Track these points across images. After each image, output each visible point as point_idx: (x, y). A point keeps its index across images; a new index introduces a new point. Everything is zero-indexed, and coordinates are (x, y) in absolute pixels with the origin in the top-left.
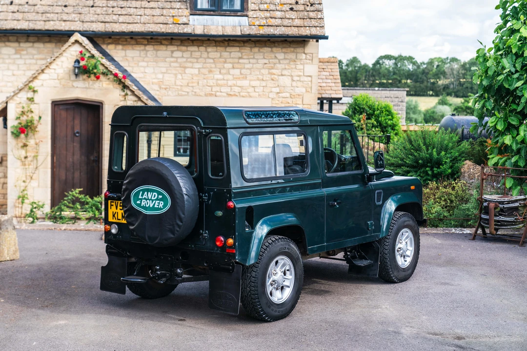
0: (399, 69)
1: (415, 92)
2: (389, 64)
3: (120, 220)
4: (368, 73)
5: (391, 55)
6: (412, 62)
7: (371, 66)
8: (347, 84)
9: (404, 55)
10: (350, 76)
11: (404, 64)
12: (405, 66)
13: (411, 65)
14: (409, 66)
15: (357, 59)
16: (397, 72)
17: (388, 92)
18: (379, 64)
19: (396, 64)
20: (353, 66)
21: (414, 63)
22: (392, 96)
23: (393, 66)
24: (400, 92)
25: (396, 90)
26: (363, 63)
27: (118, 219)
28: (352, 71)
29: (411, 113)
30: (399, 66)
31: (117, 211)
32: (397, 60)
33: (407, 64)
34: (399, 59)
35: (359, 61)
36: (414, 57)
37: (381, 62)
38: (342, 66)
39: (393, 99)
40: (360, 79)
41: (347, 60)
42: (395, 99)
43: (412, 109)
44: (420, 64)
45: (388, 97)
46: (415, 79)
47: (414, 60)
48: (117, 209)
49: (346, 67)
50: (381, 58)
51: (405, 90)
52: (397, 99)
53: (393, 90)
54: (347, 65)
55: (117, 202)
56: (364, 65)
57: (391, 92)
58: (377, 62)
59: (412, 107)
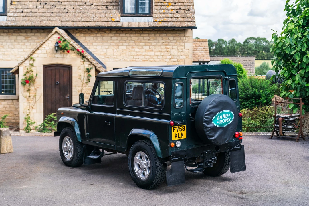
0: (258, 45)
1: (267, 58)
2: (252, 42)
3: (180, 137)
4: (240, 48)
5: (253, 38)
6: (265, 41)
7: (242, 43)
8: (229, 54)
9: (261, 37)
10: (231, 49)
11: (261, 42)
12: (262, 43)
13: (265, 43)
14: (263, 43)
15: (235, 40)
16: (257, 47)
17: (245, 58)
18: (247, 42)
19: (256, 42)
20: (232, 44)
21: (267, 42)
22: (247, 60)
23: (255, 43)
24: (251, 58)
25: (249, 57)
26: (238, 42)
27: (179, 138)
28: (232, 46)
29: (265, 69)
30: (258, 43)
31: (178, 133)
32: (257, 40)
33: (262, 42)
34: (258, 39)
35: (236, 41)
36: (266, 38)
37: (248, 41)
38: (226, 44)
39: (248, 61)
40: (236, 51)
41: (229, 41)
42: (249, 61)
43: (265, 67)
44: (269, 42)
45: (245, 61)
46: (267, 50)
47: (266, 40)
48: (178, 131)
49: (229, 45)
50: (248, 39)
51: (254, 57)
52: (250, 61)
53: (248, 57)
54: (229, 43)
55: (177, 127)
56: (238, 43)
57: (247, 58)
58: (246, 42)
59: (265, 66)
